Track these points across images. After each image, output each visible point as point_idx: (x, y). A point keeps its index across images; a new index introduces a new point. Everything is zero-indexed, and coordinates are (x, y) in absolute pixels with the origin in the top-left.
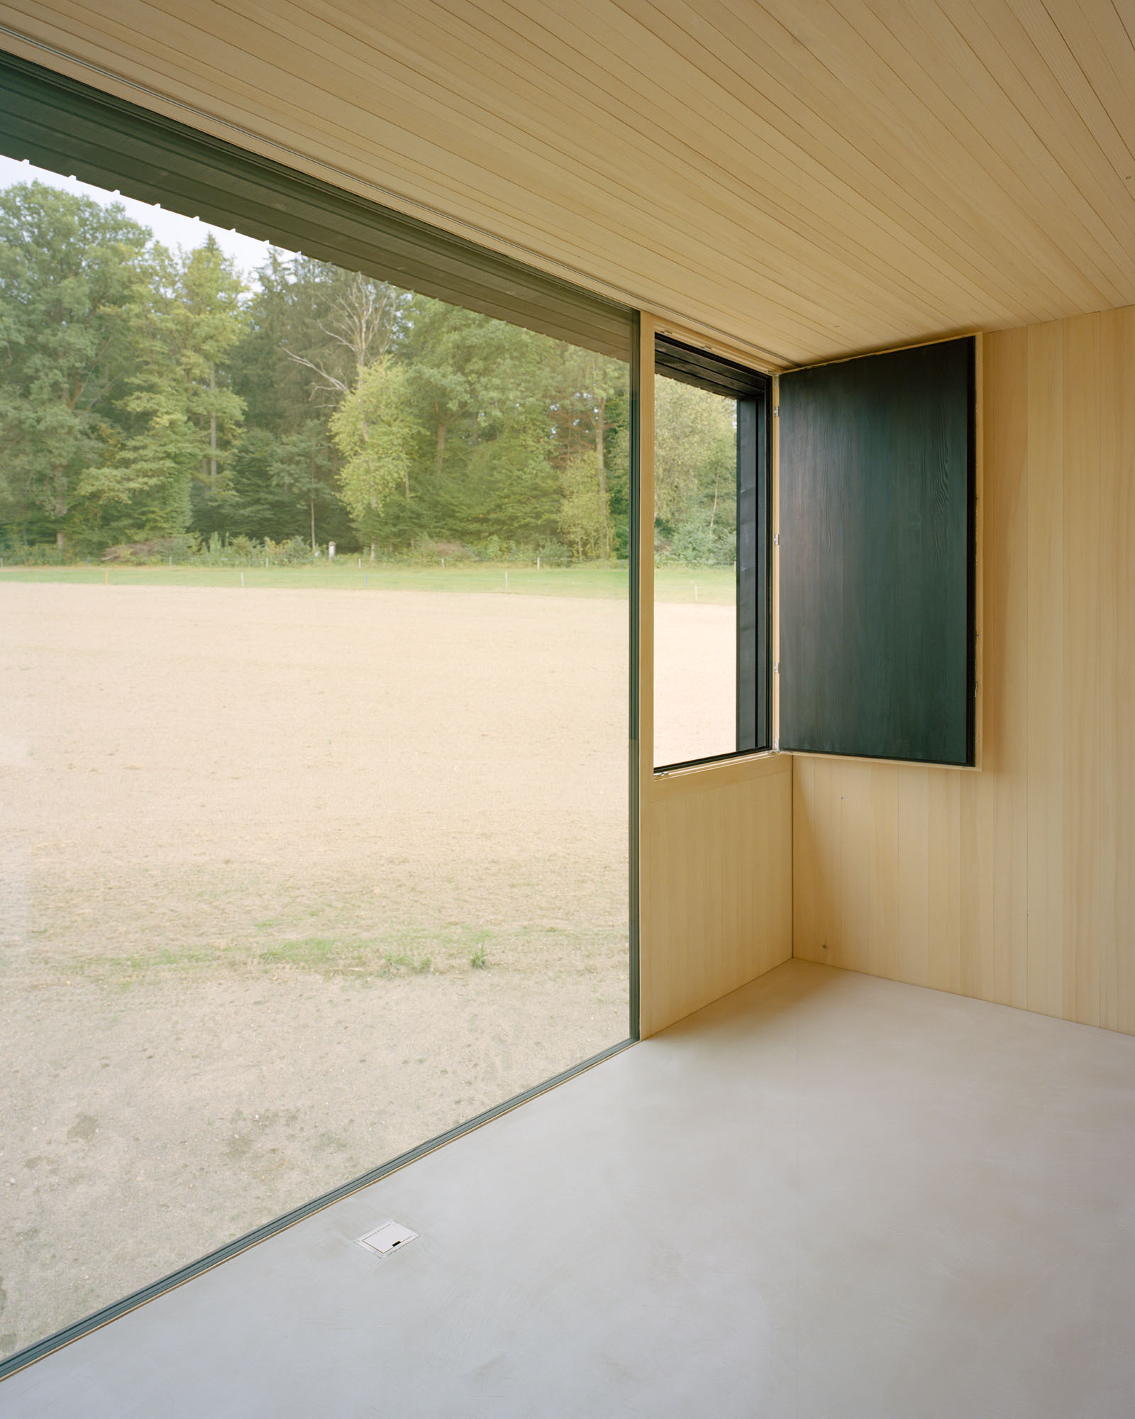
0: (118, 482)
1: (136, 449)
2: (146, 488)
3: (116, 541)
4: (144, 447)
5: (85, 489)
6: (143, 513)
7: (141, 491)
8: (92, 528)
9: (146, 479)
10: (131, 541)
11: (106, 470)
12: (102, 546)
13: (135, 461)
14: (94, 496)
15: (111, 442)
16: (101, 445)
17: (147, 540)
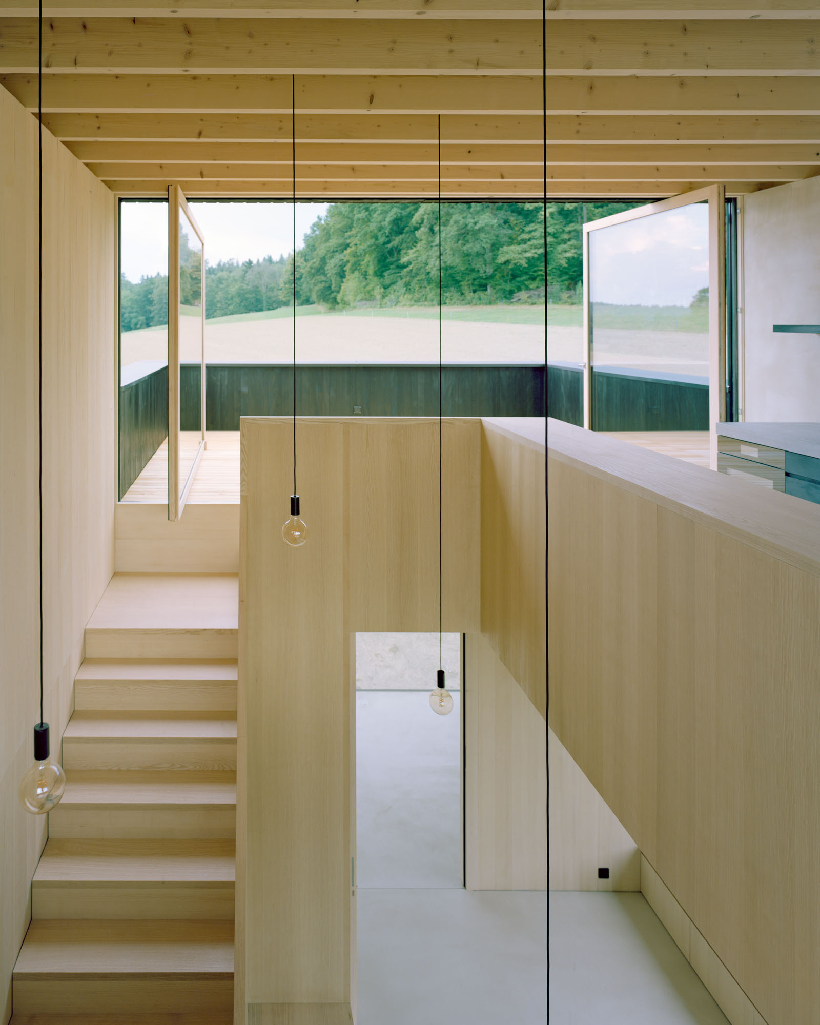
0: (519, 254)
1: (530, 232)
2: (536, 256)
3: (519, 289)
4: (535, 230)
5: (501, 259)
6: (535, 271)
7: (533, 258)
8: (506, 282)
9: (536, 250)
10: (528, 288)
11: (513, 247)
12: (511, 292)
13: (529, 240)
14: (507, 262)
15: (516, 228)
16: (510, 231)
17: (537, 287)
